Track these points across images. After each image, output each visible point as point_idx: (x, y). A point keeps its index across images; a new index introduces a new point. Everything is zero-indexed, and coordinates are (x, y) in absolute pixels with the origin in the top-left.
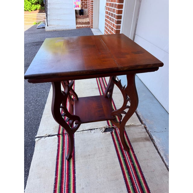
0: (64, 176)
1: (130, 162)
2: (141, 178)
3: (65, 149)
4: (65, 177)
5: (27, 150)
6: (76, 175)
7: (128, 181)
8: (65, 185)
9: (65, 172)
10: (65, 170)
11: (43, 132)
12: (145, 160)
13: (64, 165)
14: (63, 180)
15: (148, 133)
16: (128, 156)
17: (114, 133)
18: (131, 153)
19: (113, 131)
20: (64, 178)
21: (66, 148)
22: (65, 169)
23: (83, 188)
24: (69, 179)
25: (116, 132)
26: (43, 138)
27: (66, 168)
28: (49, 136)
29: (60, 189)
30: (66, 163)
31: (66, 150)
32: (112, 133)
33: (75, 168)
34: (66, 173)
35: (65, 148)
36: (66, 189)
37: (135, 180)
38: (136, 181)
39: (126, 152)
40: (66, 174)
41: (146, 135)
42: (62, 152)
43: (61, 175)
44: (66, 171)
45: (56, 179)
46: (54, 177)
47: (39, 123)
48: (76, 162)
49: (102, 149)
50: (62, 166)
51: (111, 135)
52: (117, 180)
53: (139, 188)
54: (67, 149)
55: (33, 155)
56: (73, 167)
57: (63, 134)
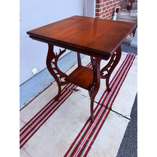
57: (106, 107)
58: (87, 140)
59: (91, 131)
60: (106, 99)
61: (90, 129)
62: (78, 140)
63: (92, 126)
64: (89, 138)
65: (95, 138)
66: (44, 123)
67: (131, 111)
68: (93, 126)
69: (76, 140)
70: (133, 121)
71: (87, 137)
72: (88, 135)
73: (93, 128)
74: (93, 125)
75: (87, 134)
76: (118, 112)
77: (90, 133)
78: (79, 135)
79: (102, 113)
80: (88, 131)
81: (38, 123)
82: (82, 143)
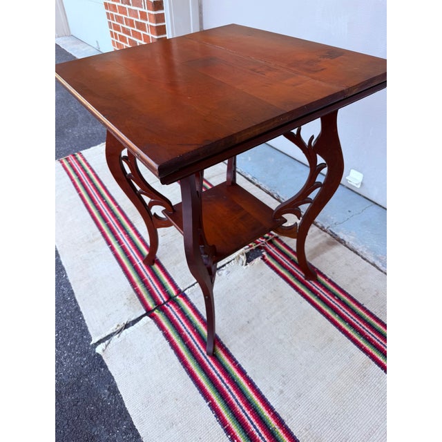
0: (227, 390)
1: (331, 298)
2: (367, 317)
3: (188, 336)
4: (230, 391)
5: (92, 385)
6: (249, 374)
7: (350, 331)
8: (240, 406)
9: (223, 382)
10: (218, 378)
11: (103, 323)
12: (353, 281)
13: (210, 367)
14: (229, 399)
15: (325, 231)
16: (321, 289)
17: (267, 257)
18: (323, 280)
19: (264, 253)
20: (229, 393)
21: (189, 333)
22: (218, 375)
23: (281, 392)
24: (241, 389)
25: (270, 254)
26: (115, 337)
27: (219, 372)
28: (127, 326)
29: (237, 419)
30: (210, 363)
31: (191, 336)
32: (263, 258)
33: (237, 362)
34: (225, 381)
35: (187, 333)
36: (248, 413)
37: (360, 325)
38: (363, 326)
39: (312, 282)
40: (228, 385)
41: (326, 236)
42: (186, 345)
43: (218, 392)
44: (223, 378)
45: (213, 406)
46: (205, 405)
47: (78, 309)
48: (232, 350)
49: (264, 297)
50: (205, 373)
51: (264, 263)
52: (332, 340)
53: (374, 334)
54: (191, 333)
55: (115, 386)
56: (232, 362)
57: (160, 306)
59: (132, 254)
60: (186, 321)
70: (86, 353)
75: (131, 247)
76: (131, 328)
79: (154, 289)
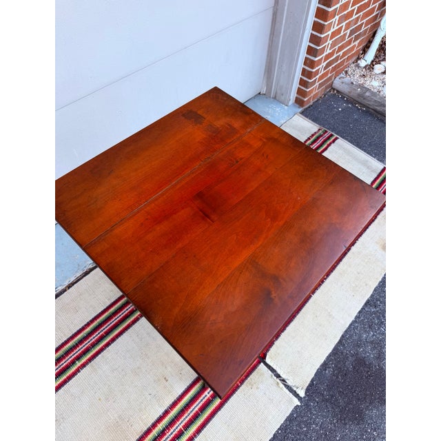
28: (278, 376)
58: (181, 430)
61: (195, 405)
62: (160, 427)
63: (204, 396)
64: (187, 426)
65: (199, 431)
66: (90, 360)
67: (315, 375)
68: (204, 398)
69: (154, 425)
70: (307, 405)
71: (183, 424)
72: (187, 419)
73: (202, 403)
74: (206, 396)
76: (279, 372)
77: (191, 415)
78: (166, 413)
80: (189, 407)
81: (78, 358)
82: (168, 434)
